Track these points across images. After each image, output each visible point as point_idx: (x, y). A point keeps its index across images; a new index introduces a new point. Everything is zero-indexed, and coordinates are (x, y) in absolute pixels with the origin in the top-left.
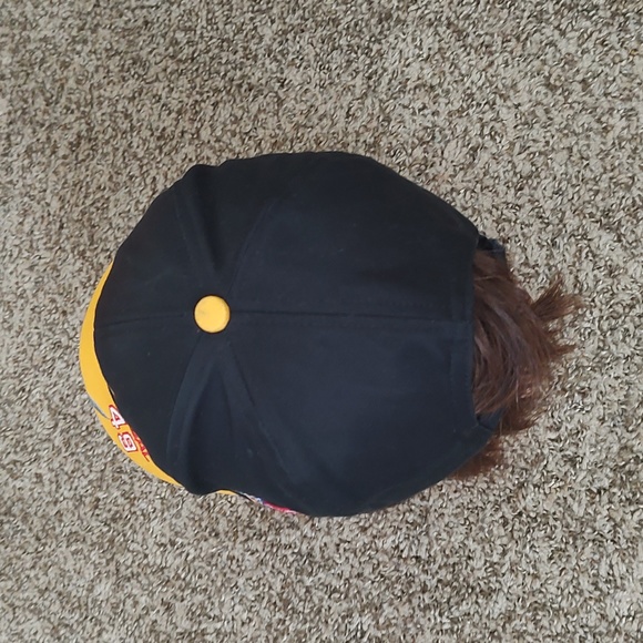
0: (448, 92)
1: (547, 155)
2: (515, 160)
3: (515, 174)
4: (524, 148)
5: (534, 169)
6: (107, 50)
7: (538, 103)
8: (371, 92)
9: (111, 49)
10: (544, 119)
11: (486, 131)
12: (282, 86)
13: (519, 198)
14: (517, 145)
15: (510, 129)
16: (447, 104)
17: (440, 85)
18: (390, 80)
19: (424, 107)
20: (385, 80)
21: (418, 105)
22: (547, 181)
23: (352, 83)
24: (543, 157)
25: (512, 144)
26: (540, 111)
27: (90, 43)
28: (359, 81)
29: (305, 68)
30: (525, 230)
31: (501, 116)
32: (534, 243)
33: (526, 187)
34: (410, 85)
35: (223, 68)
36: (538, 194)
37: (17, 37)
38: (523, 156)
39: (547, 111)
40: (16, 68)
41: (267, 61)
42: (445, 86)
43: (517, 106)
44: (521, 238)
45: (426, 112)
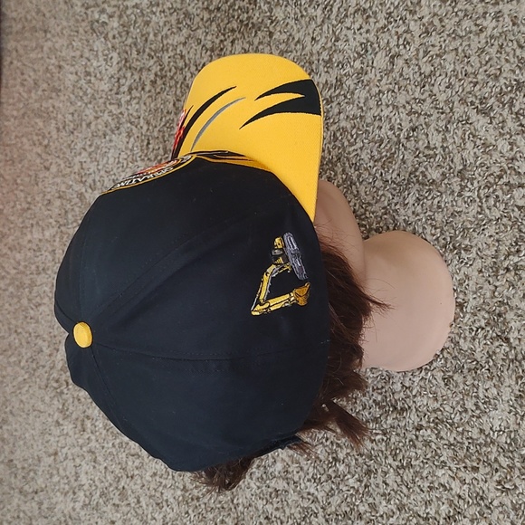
0: (375, 13)
1: (441, 57)
2: (420, 64)
3: (421, 74)
4: (426, 53)
5: (432, 69)
6: (169, 9)
7: (435, 15)
8: (326, 20)
9: (172, 8)
10: (439, 27)
11: (401, 42)
12: (272, 22)
13: (422, 94)
14: (421, 51)
15: (416, 39)
16: (375, 23)
17: (370, 7)
18: (339, 9)
19: (361, 28)
20: (335, 10)
21: (357, 26)
22: (441, 78)
23: (314, 14)
24: (439, 59)
25: (418, 50)
26: (436, 22)
27: (161, 6)
28: (319, 12)
29: (286, 6)
30: (427, 120)
31: (411, 28)
32: (433, 130)
33: (427, 85)
34: (351, 10)
35: (236, 14)
36: (435, 90)
37: (121, 7)
38: (425, 59)
39: (441, 20)
40: (121, 29)
41: (262, 5)
42: (374, 9)
43: (421, 19)
44: (424, 126)
45: (362, 31)
